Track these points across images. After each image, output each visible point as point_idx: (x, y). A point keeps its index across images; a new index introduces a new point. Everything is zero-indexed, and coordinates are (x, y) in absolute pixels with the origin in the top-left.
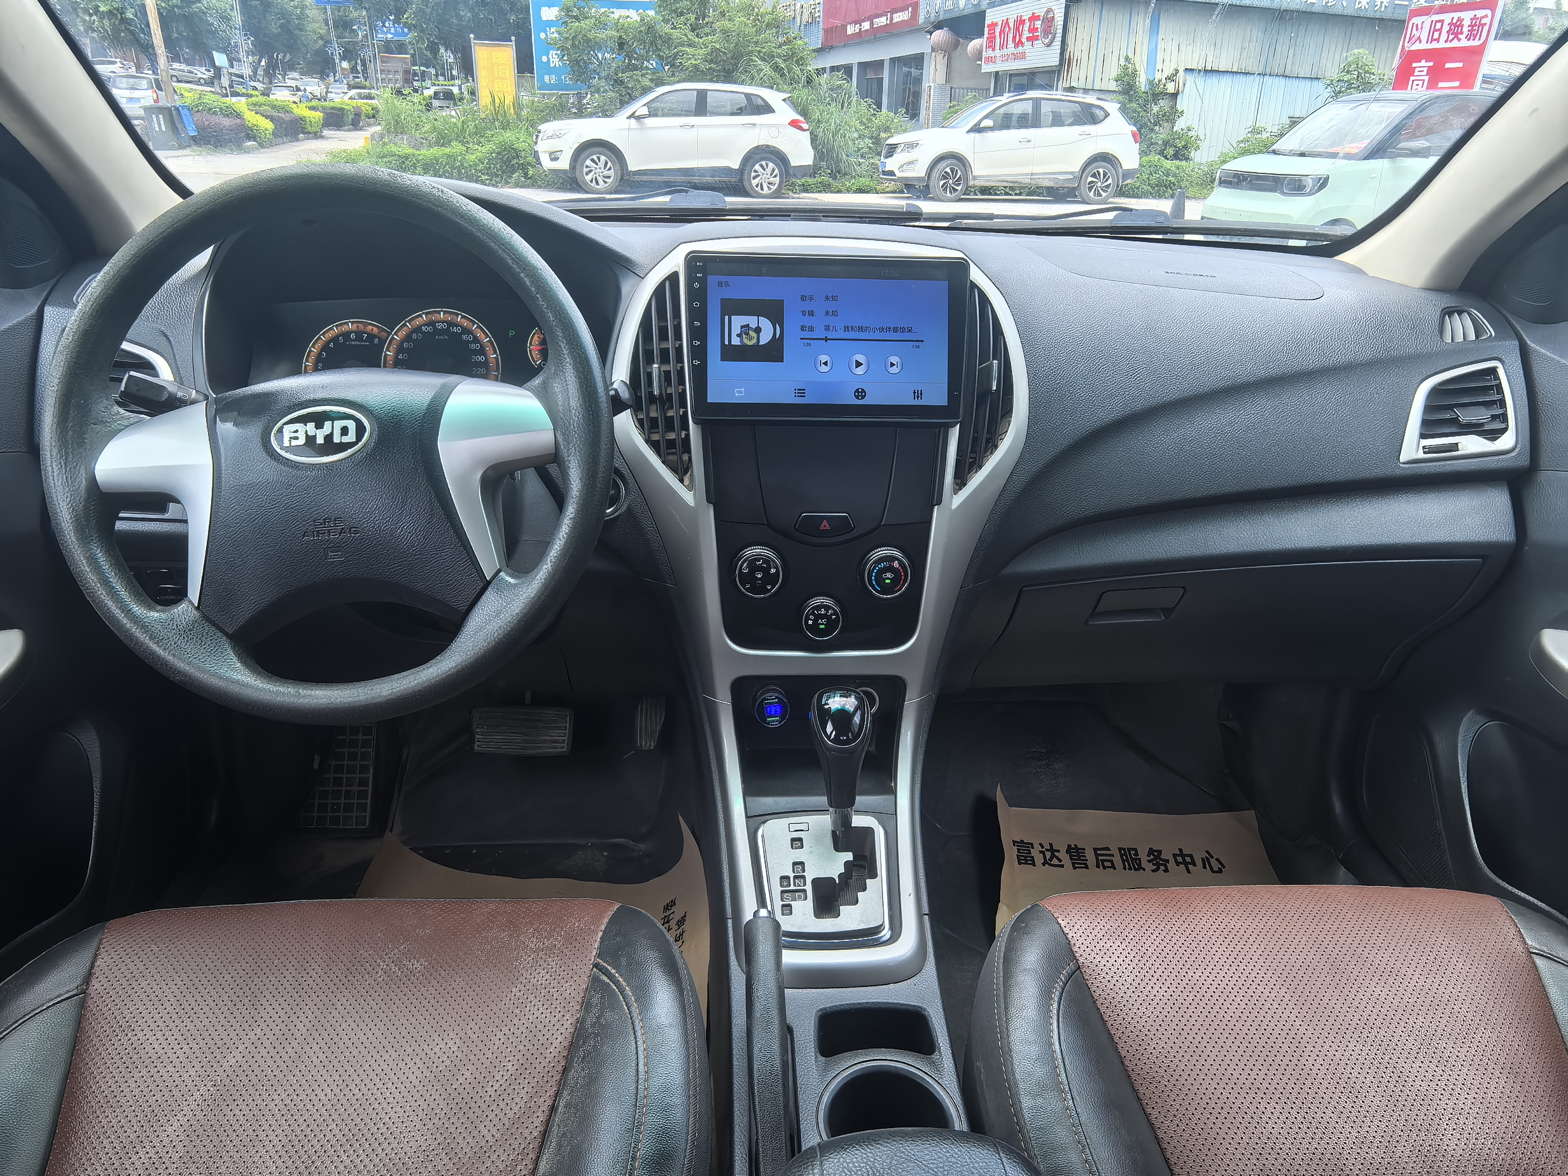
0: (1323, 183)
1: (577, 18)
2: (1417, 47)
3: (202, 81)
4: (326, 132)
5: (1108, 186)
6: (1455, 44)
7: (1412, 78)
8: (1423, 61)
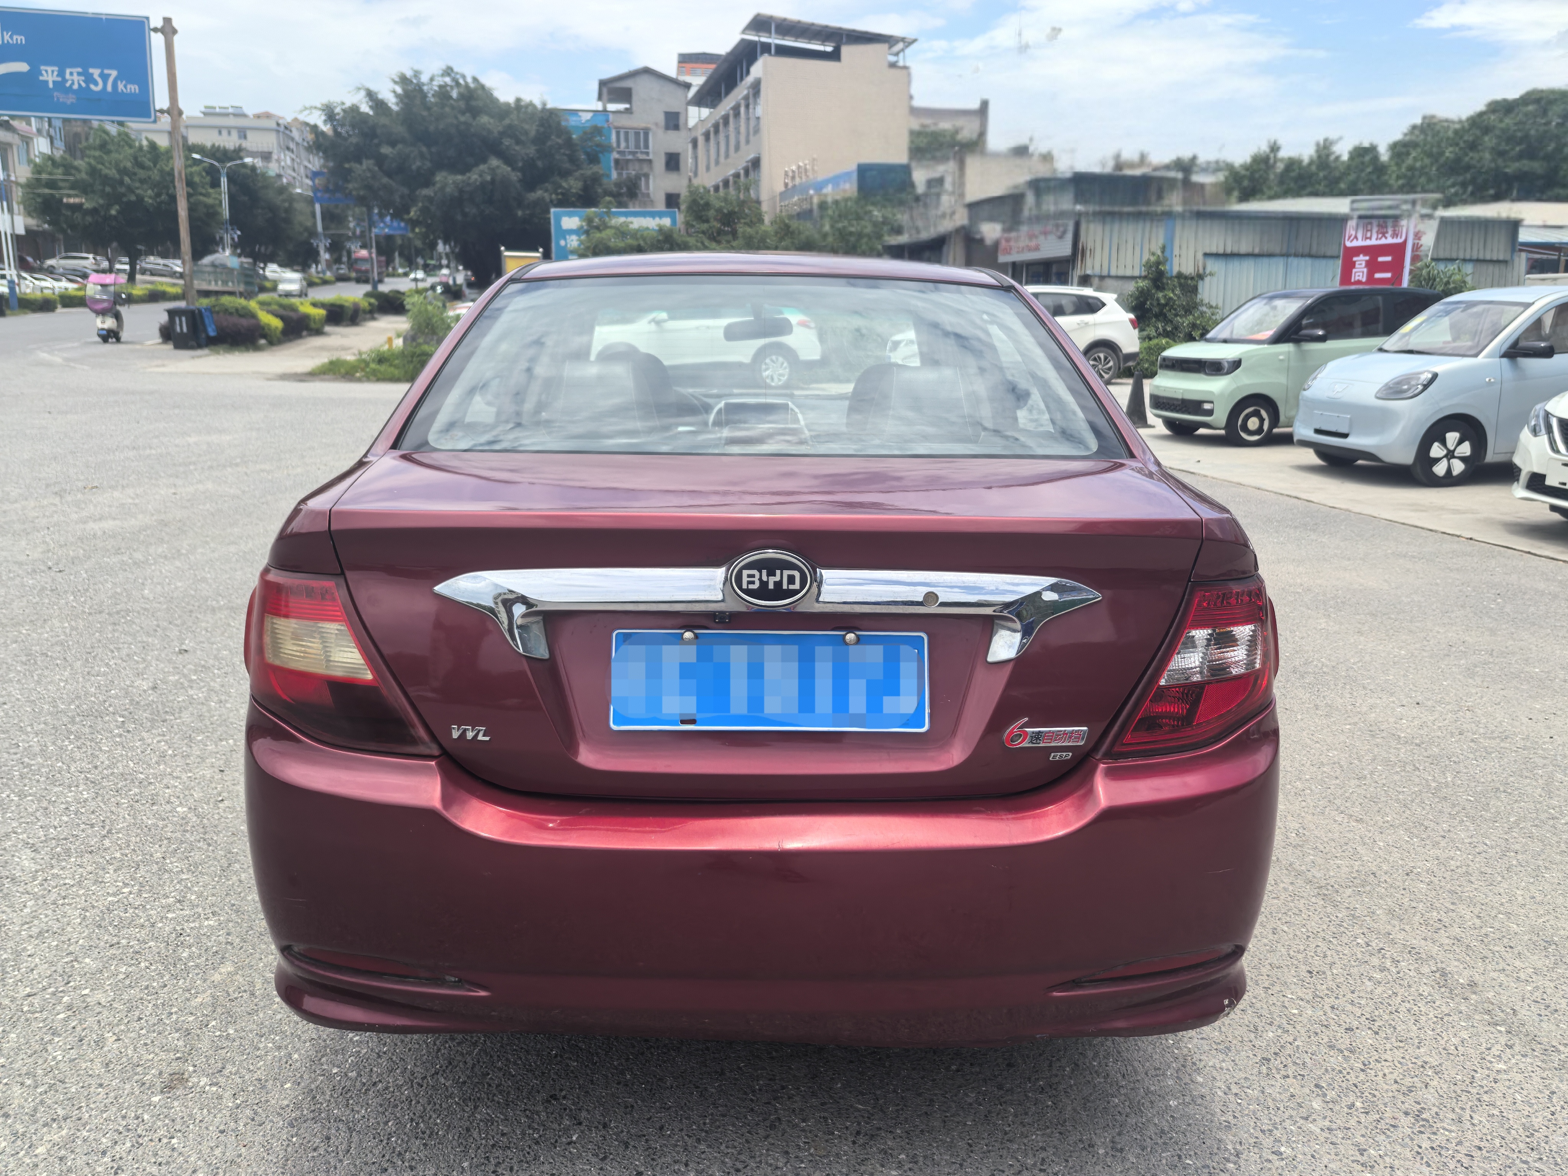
0: (1236, 364)
1: (597, 228)
2: (1355, 244)
3: (178, 275)
4: (328, 329)
5: (1110, 369)
6: (1383, 241)
7: (1354, 270)
8: (1361, 256)
